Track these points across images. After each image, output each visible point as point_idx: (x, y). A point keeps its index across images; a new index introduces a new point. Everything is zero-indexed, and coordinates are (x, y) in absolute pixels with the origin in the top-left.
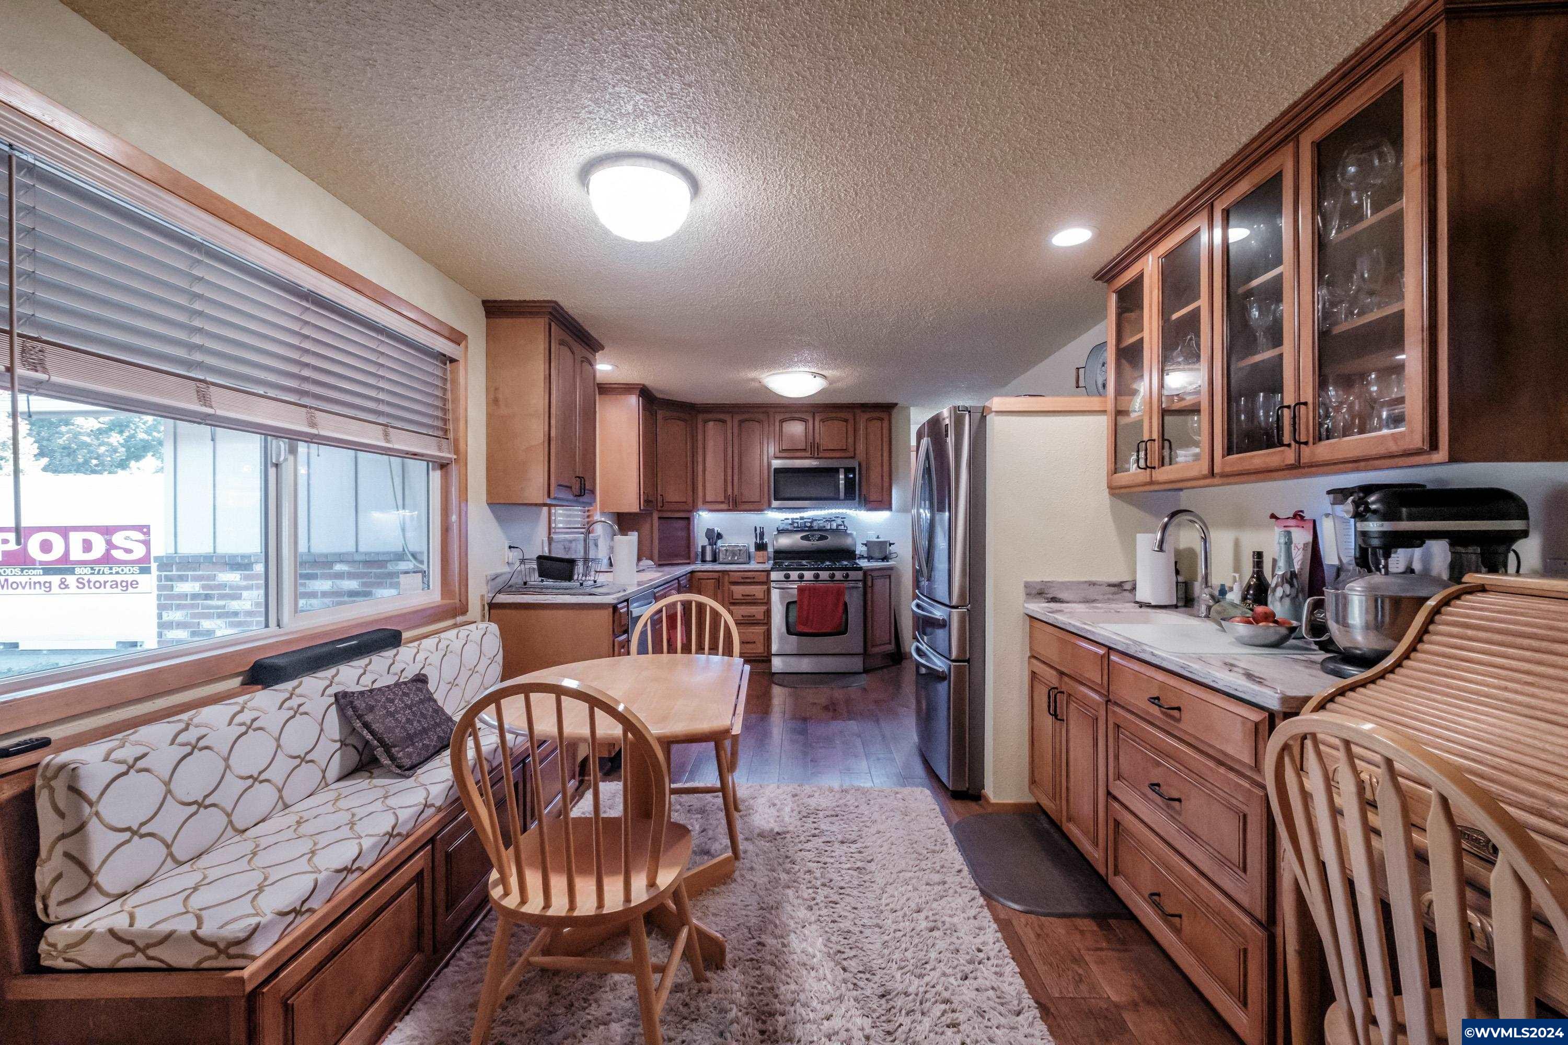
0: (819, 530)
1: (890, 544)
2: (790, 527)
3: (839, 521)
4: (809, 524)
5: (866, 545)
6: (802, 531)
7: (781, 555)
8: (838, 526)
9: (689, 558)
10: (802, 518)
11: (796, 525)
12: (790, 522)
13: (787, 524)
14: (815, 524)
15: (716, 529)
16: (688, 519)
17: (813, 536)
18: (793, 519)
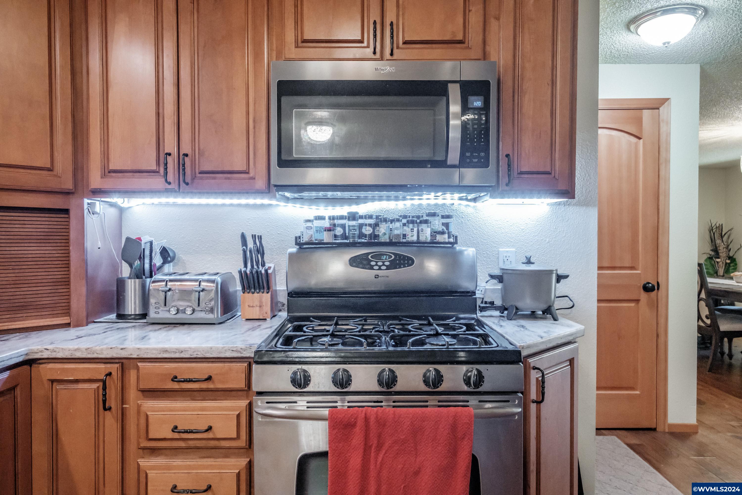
0: (391, 244)
1: (559, 278)
2: (326, 237)
3: (437, 223)
4: (368, 231)
5: (500, 279)
6: (354, 245)
7: (302, 301)
8: (435, 233)
9: (67, 312)
10: (353, 216)
11: (339, 231)
12: (326, 224)
13: (319, 230)
14: (383, 229)
15: (145, 239)
16: (66, 211)
17: (378, 256)
18: (332, 218)
